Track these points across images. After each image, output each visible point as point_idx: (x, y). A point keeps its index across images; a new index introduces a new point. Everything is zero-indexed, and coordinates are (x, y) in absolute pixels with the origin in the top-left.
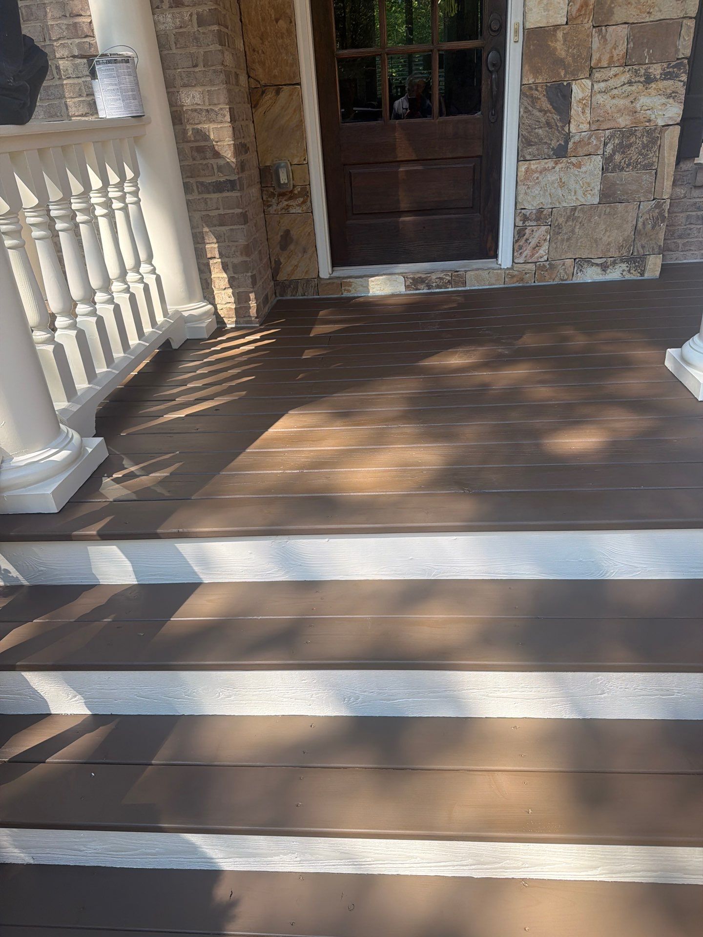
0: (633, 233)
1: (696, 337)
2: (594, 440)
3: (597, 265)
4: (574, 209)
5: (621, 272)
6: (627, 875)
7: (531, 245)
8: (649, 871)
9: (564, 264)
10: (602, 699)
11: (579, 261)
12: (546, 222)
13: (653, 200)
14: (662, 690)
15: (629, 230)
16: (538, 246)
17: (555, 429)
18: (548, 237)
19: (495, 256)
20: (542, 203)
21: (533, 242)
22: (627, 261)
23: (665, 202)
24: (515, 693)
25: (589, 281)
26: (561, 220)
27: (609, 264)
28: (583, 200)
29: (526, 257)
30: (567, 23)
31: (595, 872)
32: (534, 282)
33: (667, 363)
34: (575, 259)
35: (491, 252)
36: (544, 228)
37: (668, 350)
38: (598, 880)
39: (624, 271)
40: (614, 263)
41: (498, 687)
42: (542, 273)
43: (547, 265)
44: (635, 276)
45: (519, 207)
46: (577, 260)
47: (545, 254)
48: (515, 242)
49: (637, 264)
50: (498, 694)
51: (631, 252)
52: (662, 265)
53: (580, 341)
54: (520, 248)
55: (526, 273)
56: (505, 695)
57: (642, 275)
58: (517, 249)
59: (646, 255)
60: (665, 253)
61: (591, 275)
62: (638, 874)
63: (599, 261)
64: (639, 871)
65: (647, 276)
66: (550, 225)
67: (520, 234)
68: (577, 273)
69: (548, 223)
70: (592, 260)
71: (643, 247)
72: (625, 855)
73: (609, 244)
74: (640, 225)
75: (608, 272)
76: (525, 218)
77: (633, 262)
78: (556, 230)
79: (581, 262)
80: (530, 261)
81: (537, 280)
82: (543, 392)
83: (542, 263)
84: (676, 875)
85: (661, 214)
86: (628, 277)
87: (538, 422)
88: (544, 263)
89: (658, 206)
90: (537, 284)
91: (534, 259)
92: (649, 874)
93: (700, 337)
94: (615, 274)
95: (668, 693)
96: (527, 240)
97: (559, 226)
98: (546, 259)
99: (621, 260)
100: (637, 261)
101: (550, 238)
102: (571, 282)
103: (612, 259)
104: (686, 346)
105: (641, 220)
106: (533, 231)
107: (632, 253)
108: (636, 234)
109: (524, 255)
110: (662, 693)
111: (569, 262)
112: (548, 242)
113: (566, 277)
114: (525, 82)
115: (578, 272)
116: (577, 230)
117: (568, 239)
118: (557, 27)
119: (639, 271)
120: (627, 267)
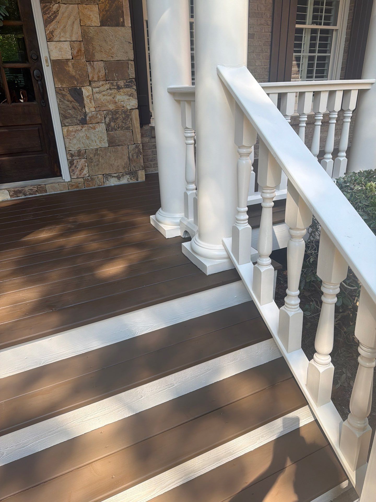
0: (128, 160)
1: (160, 209)
2: (121, 267)
3: (115, 177)
4: (97, 150)
5: (127, 180)
6: (170, 486)
7: (79, 168)
8: (179, 479)
9: (98, 178)
10: (142, 400)
11: (105, 175)
12: (84, 157)
13: (134, 144)
14: (168, 385)
15: (126, 160)
16: (82, 169)
17: (101, 265)
18: (87, 164)
19: (61, 175)
20: (79, 147)
21: (79, 167)
22: (129, 174)
23: (140, 145)
24: (97, 414)
25: (113, 185)
26: (91, 156)
27: (120, 176)
28: (100, 146)
29: (77, 175)
30: (72, 59)
31: (154, 492)
32: (85, 188)
33: (152, 223)
34: (103, 175)
35: (58, 173)
36: (83, 160)
37: (151, 216)
38: (156, 496)
39: (128, 179)
40: (123, 175)
41: (87, 414)
42: (88, 182)
43: (89, 178)
44: (134, 181)
45: (67, 150)
46: (104, 175)
47: (87, 173)
48: (70, 168)
49: (134, 175)
50: (88, 418)
51: (130, 169)
52: (146, 175)
53: (110, 216)
54: (73, 170)
55: (79, 183)
56: (92, 417)
57: (137, 180)
58: (71, 171)
59: (137, 171)
60: (147, 169)
61: (113, 182)
62: (174, 483)
63: (115, 175)
64: (174, 482)
65: (140, 180)
66: (86, 158)
67: (71, 163)
68: (106, 182)
69: (85, 157)
70: (112, 175)
71: (135, 167)
72: (165, 477)
73: (118, 166)
74: (131, 156)
75: (121, 179)
76: (72, 155)
77: (131, 174)
78: (90, 161)
79: (107, 176)
80: (79, 177)
81: (86, 186)
82: (94, 246)
83: (86, 178)
84: (191, 475)
85: (139, 150)
86: (131, 182)
87: (92, 262)
88: (87, 177)
89: (137, 147)
90: (86, 188)
91: (81, 176)
92: (179, 481)
93: (162, 209)
94: (124, 181)
95: (172, 385)
96: (75, 166)
97: (91, 159)
98: (88, 175)
99: (126, 173)
100: (133, 174)
101: (88, 165)
102: (103, 186)
103: (121, 173)
104: (157, 213)
105: (130, 154)
106: (78, 162)
107: (130, 170)
108: (130, 161)
109: (76, 174)
110: (169, 386)
111: (100, 176)
112: (87, 167)
113: (100, 184)
114: (56, 87)
115: (106, 181)
116: (101, 160)
117: (97, 165)
118: (68, 60)
119: (136, 178)
120: (129, 177)
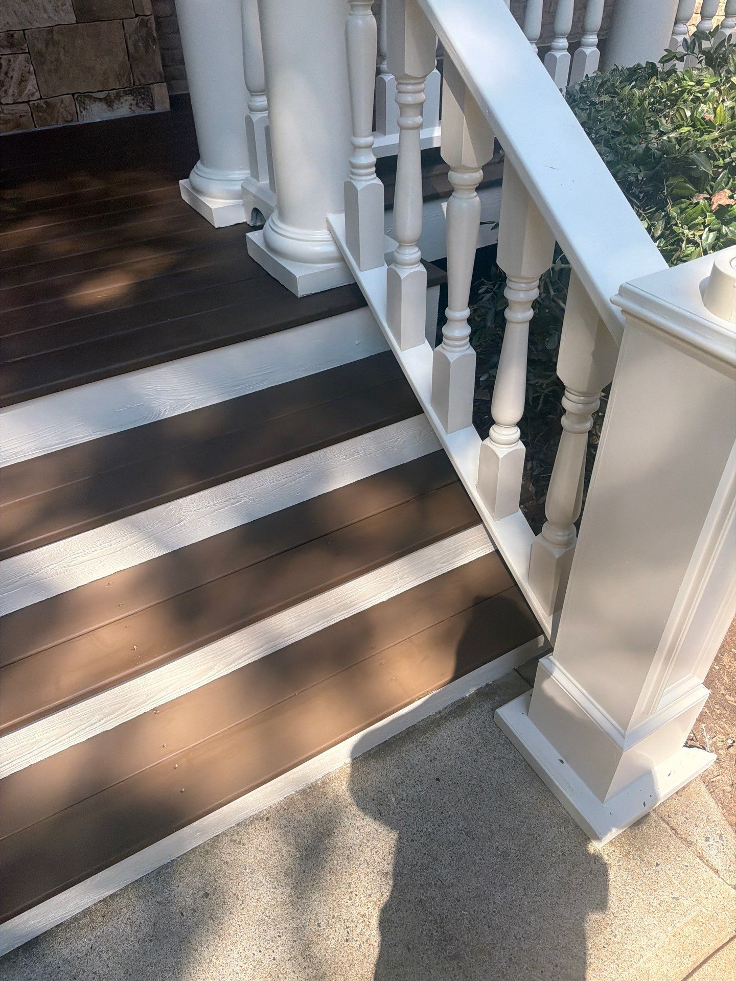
0: (127, 58)
1: (199, 164)
2: (119, 285)
3: (100, 100)
4: (50, 30)
5: (130, 107)
6: (240, 661)
7: (14, 80)
8: (256, 649)
9: (62, 102)
10: (181, 527)
11: (78, 97)
12: (22, 49)
13: (136, 17)
14: (230, 499)
15: (122, 57)
16: (23, 81)
17: (78, 282)
18: (32, 69)
20: (8, 23)
21: (16, 75)
22: (131, 92)
23: (149, 19)
24: (96, 552)
25: (98, 120)
26: (40, 45)
27: (113, 98)
28: (57, 19)
29: (13, 95)
31: (213, 672)
32: (36, 127)
33: (184, 197)
34: (73, 95)
36: (22, 58)
37: (181, 182)
38: (219, 677)
39: (131, 105)
40: (118, 97)
41: (77, 552)
42: (40, 114)
43: (42, 104)
44: (144, 111)
46: (76, 96)
47: (35, 90)
49: (143, 96)
50: (80, 559)
51: (132, 82)
52: (171, 98)
53: (93, 186)
55: (20, 116)
56: (87, 558)
57: (153, 108)
59: (149, 84)
60: (173, 82)
61: (97, 113)
62: (248, 656)
63: (102, 95)
64: (249, 653)
65: (158, 109)
66: (29, 53)
68: (81, 112)
69: (25, 50)
70: (93, 94)
71: (143, 76)
72: (231, 646)
73: (105, 73)
74: (131, 47)
75: (115, 106)
77: (137, 94)
78: (37, 58)
79: (82, 98)
80: (19, 101)
81: (38, 124)
82: (61, 246)
83: (36, 102)
84: (277, 642)
85: (149, 33)
86: (139, 112)
87: (57, 279)
88: (38, 101)
89: (144, 24)
90: (39, 129)
91: (24, 98)
92: (257, 651)
93: (203, 163)
94: (124, 109)
95: (236, 500)
96: (6, 73)
97: (40, 54)
98: (39, 97)
99: (125, 92)
100: (141, 92)
101: (34, 70)
102: (77, 123)
103: (115, 91)
104: (192, 174)
105: (130, 43)
106: (10, 61)
107: (134, 82)
108: (130, 60)
109: (10, 92)
110: (232, 501)
111: (67, 99)
112: (34, 75)
113: (70, 118)
115: (82, 110)
116: (63, 58)
117: (56, 70)
119: (148, 104)
120: (134, 99)
